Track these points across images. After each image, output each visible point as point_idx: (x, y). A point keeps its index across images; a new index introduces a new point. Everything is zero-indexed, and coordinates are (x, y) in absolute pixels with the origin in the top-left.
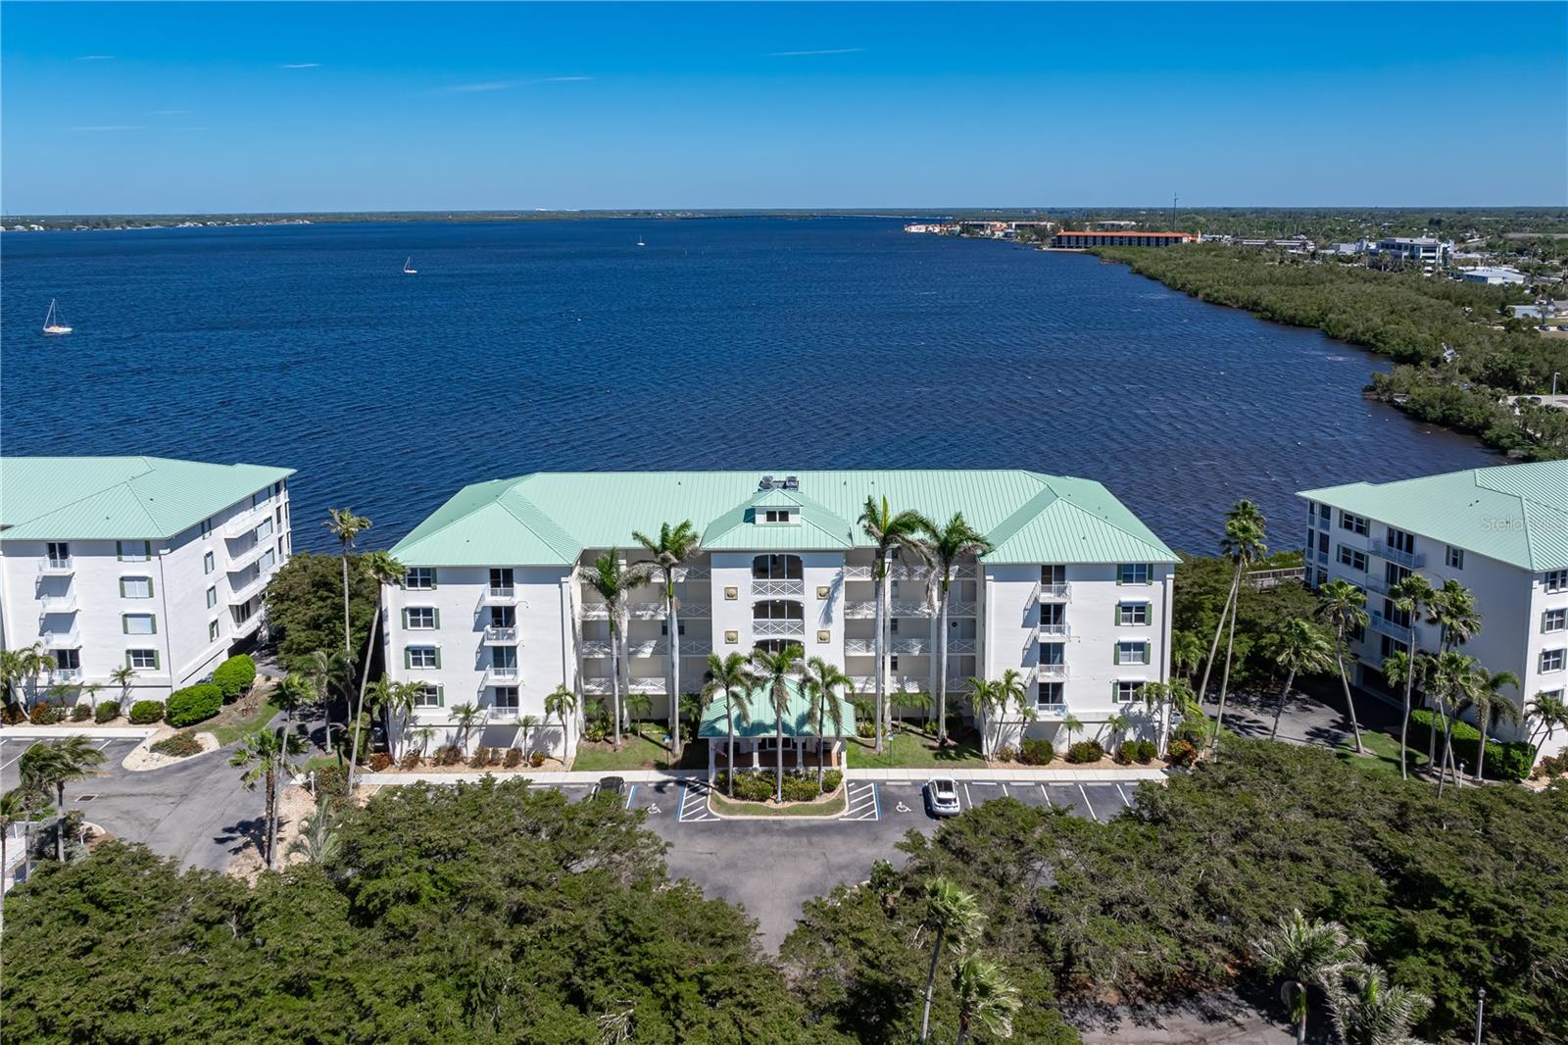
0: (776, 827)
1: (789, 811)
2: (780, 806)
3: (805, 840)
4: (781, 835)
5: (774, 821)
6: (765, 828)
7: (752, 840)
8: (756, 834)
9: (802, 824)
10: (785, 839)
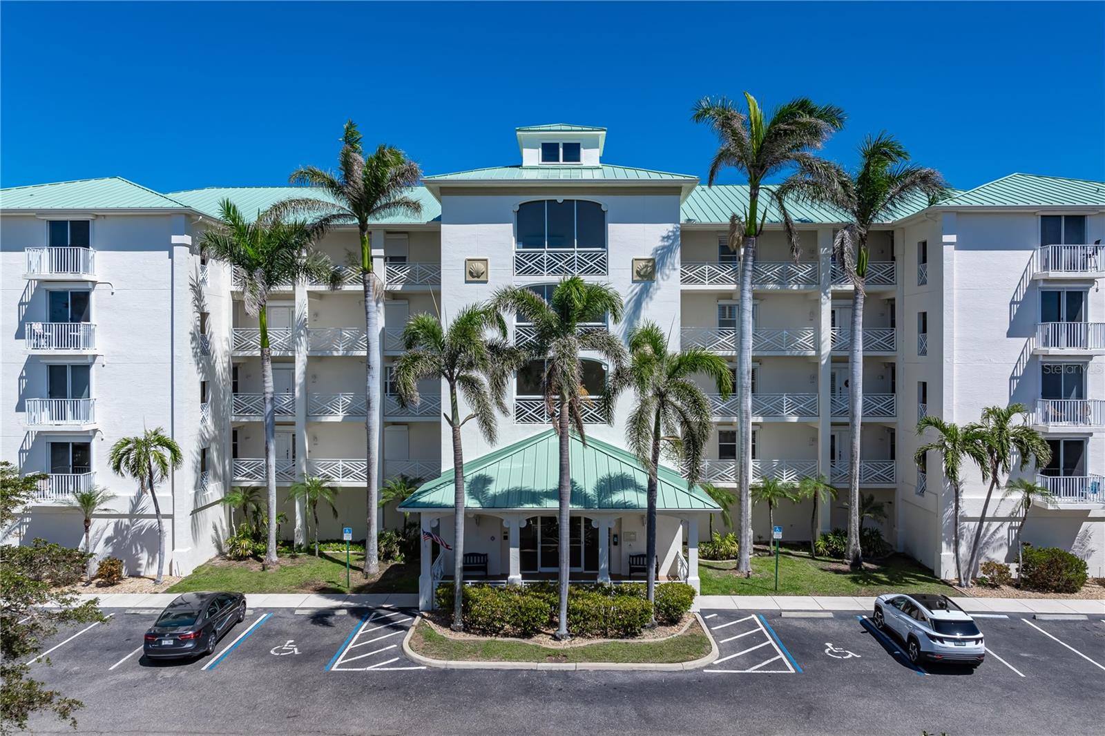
0: (554, 683)
1: (586, 655)
2: (565, 644)
3: (629, 711)
4: (570, 701)
5: (551, 673)
6: (530, 686)
7: (497, 709)
8: (506, 698)
9: (620, 679)
10: (581, 709)
